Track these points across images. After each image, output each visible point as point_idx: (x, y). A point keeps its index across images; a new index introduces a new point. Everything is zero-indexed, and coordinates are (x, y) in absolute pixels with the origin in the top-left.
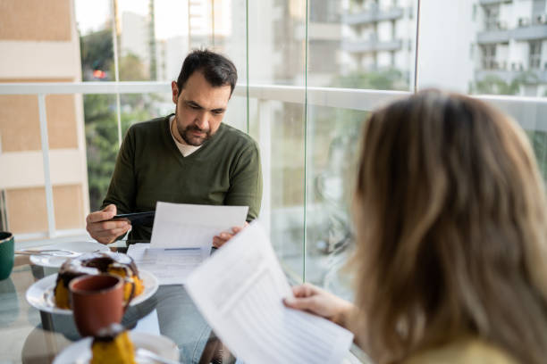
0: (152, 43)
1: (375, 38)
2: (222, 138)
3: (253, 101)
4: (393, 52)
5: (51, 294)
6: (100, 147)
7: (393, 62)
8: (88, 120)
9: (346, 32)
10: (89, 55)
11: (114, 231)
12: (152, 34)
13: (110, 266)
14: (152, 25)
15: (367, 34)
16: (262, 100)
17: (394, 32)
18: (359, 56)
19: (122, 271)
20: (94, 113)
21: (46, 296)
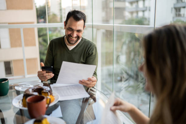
0: (61, 10)
1: (137, 6)
2: (83, 43)
3: (95, 30)
4: (143, 11)
5: (21, 102)
6: (43, 45)
7: (144, 15)
8: (39, 36)
9: (127, 5)
10: (40, 14)
11: (47, 77)
12: (61, 7)
13: (42, 91)
14: (60, 4)
15: (134, 5)
16: (98, 29)
17: (144, 4)
18: (132, 13)
19: (46, 93)
20: (41, 34)
21: (19, 102)
